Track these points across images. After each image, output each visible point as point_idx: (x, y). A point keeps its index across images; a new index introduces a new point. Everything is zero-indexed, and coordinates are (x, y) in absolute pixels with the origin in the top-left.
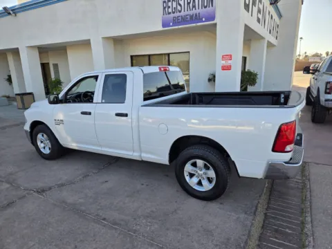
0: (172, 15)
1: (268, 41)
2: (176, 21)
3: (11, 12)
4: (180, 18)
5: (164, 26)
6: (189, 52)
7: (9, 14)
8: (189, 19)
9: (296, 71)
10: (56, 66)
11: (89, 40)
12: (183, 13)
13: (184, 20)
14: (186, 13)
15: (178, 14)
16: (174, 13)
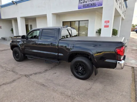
0: (83, 4)
1: (122, 17)
2: (84, 6)
3: (15, 3)
4: (86, 5)
5: (79, 8)
6: (88, 20)
7: (14, 4)
8: (90, 5)
9: (132, 31)
10: (31, 26)
11: (46, 14)
12: (88, 3)
13: (88, 6)
14: (89, 3)
15: (86, 3)
16: (83, 3)
